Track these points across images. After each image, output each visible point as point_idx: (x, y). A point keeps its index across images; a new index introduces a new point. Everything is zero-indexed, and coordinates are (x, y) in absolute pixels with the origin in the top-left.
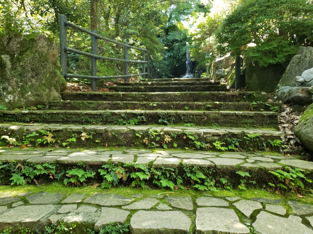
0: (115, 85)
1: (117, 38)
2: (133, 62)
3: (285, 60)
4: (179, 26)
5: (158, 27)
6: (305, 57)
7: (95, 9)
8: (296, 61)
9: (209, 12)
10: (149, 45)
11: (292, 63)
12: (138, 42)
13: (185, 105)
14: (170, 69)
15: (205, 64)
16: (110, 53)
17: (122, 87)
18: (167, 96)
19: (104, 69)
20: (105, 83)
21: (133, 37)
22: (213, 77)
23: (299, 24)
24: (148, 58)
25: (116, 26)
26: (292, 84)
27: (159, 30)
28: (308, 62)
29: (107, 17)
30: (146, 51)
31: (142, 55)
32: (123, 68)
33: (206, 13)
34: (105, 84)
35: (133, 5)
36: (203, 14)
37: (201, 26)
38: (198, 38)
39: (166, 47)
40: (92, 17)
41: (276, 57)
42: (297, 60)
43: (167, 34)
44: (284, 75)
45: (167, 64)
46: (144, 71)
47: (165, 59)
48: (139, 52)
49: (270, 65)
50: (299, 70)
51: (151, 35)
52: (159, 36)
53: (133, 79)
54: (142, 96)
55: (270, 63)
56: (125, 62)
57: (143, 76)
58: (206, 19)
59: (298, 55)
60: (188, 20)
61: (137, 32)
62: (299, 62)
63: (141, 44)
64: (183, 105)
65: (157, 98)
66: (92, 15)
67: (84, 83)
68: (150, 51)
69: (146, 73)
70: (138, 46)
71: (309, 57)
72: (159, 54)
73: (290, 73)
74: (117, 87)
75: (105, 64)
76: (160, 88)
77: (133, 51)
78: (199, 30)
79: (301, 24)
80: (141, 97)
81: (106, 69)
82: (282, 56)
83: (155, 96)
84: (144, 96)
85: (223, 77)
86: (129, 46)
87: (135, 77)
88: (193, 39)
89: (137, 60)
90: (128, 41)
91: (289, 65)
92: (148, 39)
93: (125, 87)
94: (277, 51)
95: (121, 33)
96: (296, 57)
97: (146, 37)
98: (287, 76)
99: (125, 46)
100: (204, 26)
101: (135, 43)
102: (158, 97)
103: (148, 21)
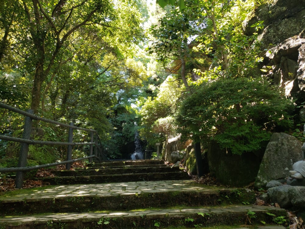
0: (53, 176)
1: (61, 118)
2: (78, 145)
3: (260, 148)
4: (127, 107)
5: (108, 108)
6: (283, 144)
7: (38, 88)
8: (273, 149)
9: (156, 96)
10: (97, 125)
11: (269, 151)
12: (85, 122)
13: (154, 220)
14: (119, 148)
15: (155, 143)
16: (50, 135)
17: (61, 177)
18: (123, 199)
19: (40, 155)
20: (38, 173)
21: (80, 117)
22: (167, 159)
23: (267, 109)
24: (96, 139)
25: (62, 106)
26: (275, 176)
27: (109, 111)
28: (287, 150)
29: (54, 97)
30: (93, 132)
31: (89, 135)
32: (65, 152)
33: (153, 97)
34: (39, 175)
35: (83, 87)
36: (150, 98)
37: (150, 109)
38: (147, 119)
39: (116, 127)
40: (34, 96)
41: (249, 143)
42: (274, 147)
43: (116, 115)
44: (262, 164)
45: (116, 143)
46: (91, 153)
47: (113, 138)
48: (86, 133)
49: (245, 154)
50: (279, 159)
51: (100, 116)
52: (108, 117)
53: (77, 163)
54: (86, 200)
55: (245, 151)
56: (68, 145)
57: (89, 159)
58: (153, 102)
59: (274, 142)
60: (135, 102)
61: (85, 112)
62: (277, 150)
63: (89, 125)
64: (151, 219)
65: (109, 202)
66: (34, 94)
67: (5, 177)
68: (99, 130)
69: (94, 156)
70: (85, 127)
71: (287, 145)
72: (108, 134)
73: (270, 163)
74: (54, 178)
75: (42, 149)
76: (111, 177)
77: (79, 132)
78: (147, 111)
79: (269, 109)
80: (84, 203)
81: (43, 154)
82: (256, 142)
83: (107, 199)
84: (89, 201)
85: (179, 160)
86: (75, 127)
87: (80, 161)
88: (142, 119)
89: (83, 142)
90: (74, 121)
91: (265, 153)
92: (96, 119)
93: (64, 177)
94: (249, 137)
95: (68, 113)
96: (272, 144)
97: (94, 117)
98: (267, 166)
99: (70, 128)
100: (152, 109)
101: (82, 124)
102: (111, 202)
103: (97, 102)
